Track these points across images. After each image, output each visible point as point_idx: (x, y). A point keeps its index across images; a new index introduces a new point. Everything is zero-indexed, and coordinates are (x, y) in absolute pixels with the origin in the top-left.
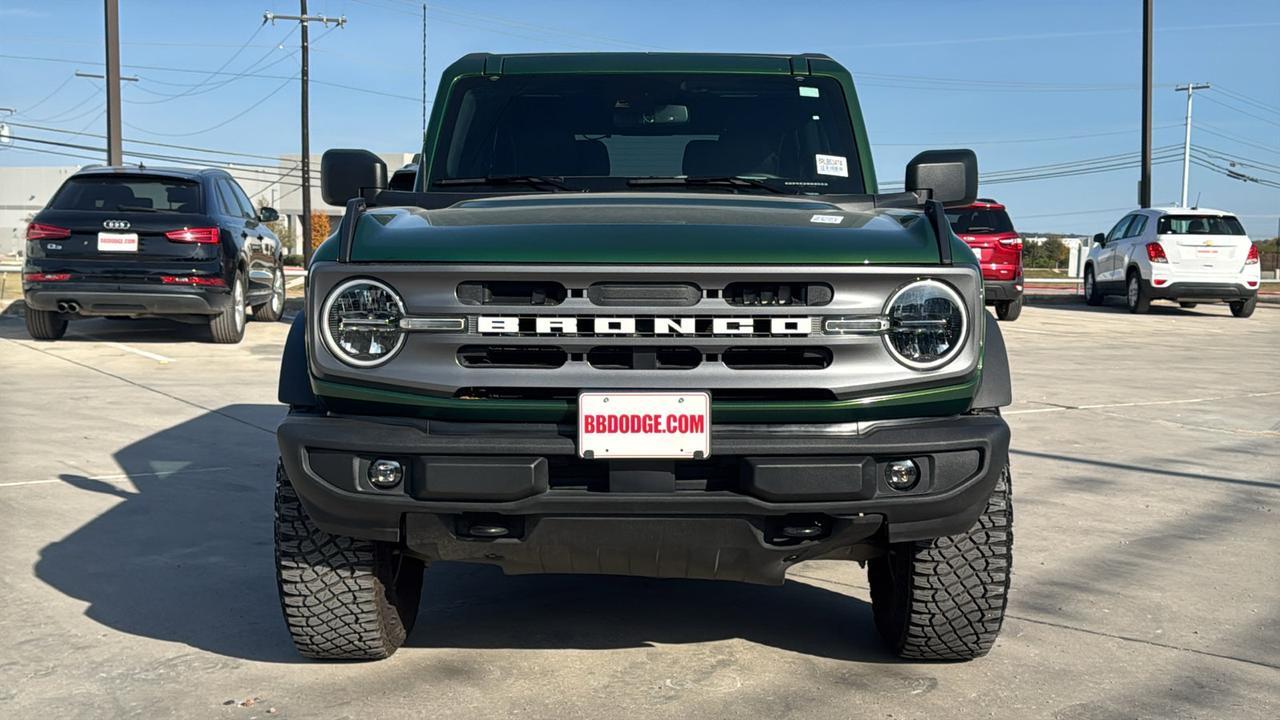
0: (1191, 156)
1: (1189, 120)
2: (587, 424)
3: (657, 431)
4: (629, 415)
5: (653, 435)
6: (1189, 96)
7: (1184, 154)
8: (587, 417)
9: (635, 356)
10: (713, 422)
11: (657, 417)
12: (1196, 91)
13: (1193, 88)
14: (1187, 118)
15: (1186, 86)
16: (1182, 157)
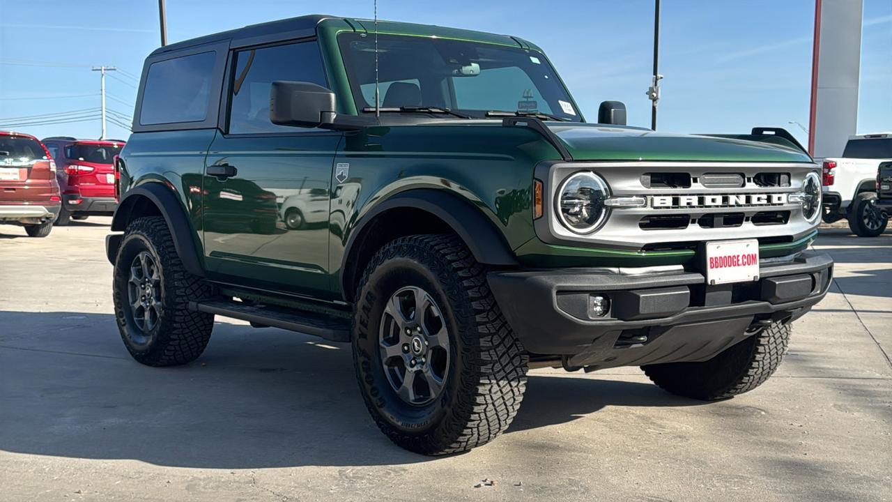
0: (106, 116)
1: (104, 91)
2: (711, 263)
3: (738, 265)
4: (727, 256)
5: (737, 267)
6: (103, 75)
7: (102, 114)
8: (711, 258)
9: (716, 219)
10: (761, 258)
11: (738, 256)
12: (106, 71)
13: (105, 70)
14: (102, 90)
15: (100, 68)
16: (101, 116)
